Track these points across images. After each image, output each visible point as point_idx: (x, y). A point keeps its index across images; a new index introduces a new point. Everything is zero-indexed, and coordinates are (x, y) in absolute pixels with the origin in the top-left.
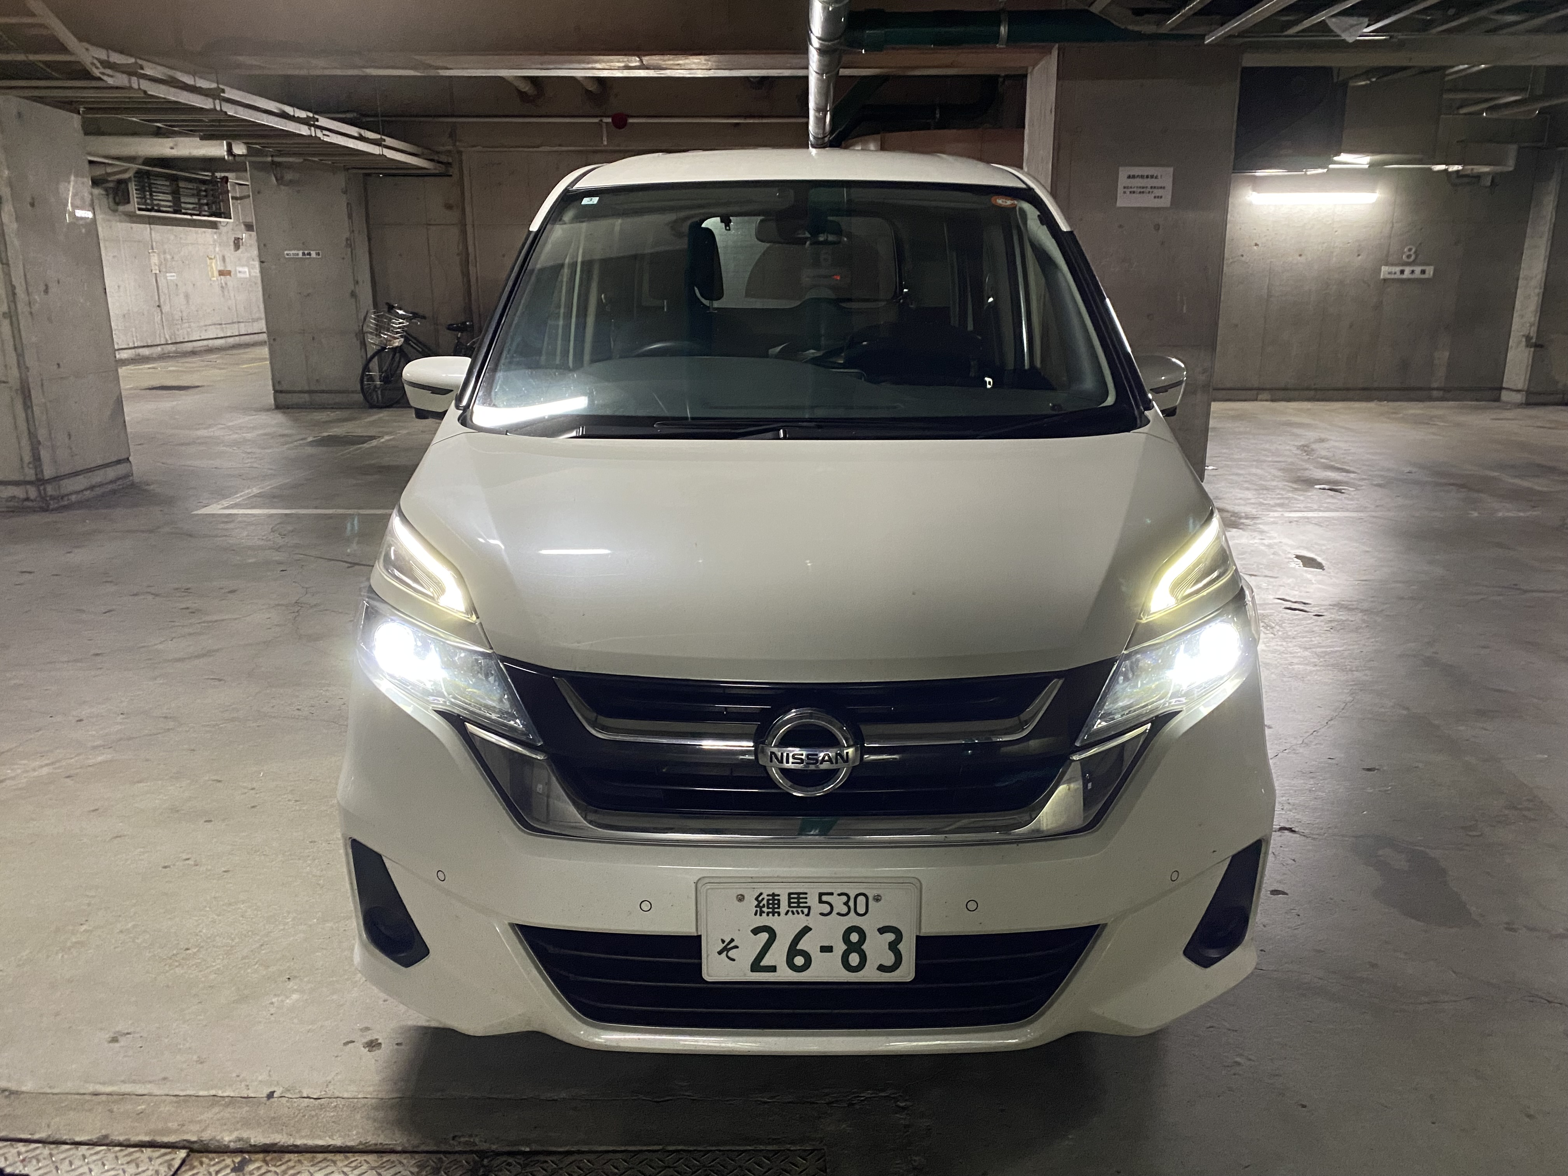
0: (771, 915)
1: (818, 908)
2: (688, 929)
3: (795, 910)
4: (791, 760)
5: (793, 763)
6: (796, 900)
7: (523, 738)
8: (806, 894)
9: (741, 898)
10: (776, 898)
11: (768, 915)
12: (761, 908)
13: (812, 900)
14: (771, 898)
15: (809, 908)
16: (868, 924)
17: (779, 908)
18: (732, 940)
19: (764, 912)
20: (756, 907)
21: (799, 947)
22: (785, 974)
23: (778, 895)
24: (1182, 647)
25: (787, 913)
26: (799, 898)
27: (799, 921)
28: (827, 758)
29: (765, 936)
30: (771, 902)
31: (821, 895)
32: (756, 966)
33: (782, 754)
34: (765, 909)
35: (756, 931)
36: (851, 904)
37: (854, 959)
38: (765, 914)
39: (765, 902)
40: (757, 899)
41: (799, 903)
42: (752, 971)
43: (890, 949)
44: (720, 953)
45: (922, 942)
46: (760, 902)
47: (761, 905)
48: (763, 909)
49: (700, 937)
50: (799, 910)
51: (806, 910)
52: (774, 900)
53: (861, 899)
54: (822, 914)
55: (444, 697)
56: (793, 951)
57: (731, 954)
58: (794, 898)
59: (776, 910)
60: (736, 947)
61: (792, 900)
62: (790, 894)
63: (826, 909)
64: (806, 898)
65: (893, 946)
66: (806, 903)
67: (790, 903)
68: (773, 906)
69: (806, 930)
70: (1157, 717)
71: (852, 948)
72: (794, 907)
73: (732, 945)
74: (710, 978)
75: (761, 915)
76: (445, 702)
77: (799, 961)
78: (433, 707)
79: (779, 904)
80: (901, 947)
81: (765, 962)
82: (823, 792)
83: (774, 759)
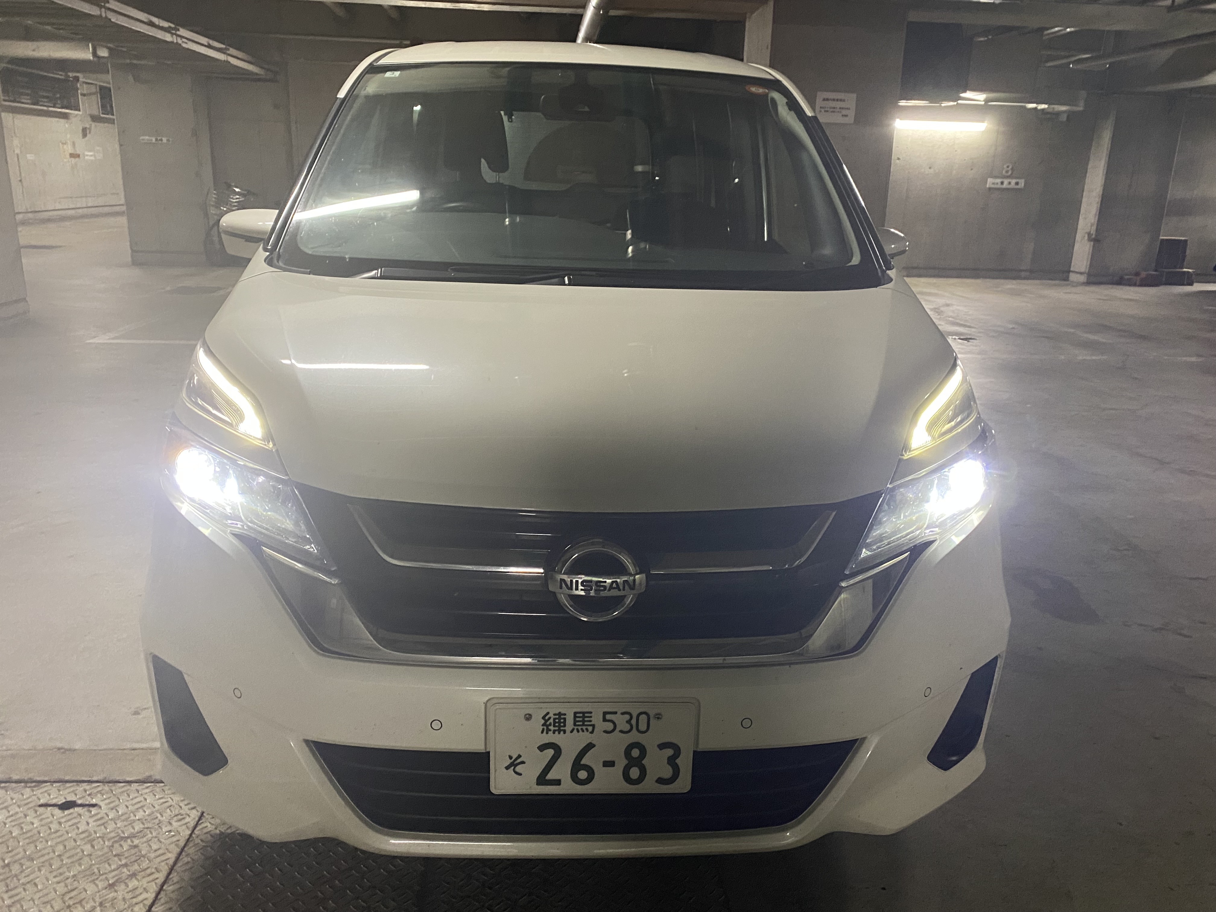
0: (557, 732)
1: (601, 726)
2: (477, 746)
3: (580, 728)
4: (580, 587)
5: (582, 590)
6: (581, 719)
7: (318, 563)
8: (591, 713)
9: (528, 717)
10: (562, 717)
11: (554, 733)
12: (547, 726)
13: (597, 719)
14: (557, 717)
15: (593, 726)
16: (650, 741)
17: (565, 726)
18: (519, 756)
19: (550, 730)
20: (543, 725)
21: (583, 762)
22: (568, 787)
23: (565, 714)
24: (936, 481)
25: (572, 732)
26: (584, 717)
27: (584, 738)
28: (614, 585)
29: (550, 752)
30: (557, 721)
31: (605, 713)
32: (542, 780)
33: (572, 581)
34: (552, 728)
35: (542, 748)
36: (634, 722)
37: (635, 773)
38: (551, 732)
39: (551, 721)
40: (543, 718)
41: (584, 721)
42: (538, 784)
43: (668, 763)
44: (507, 768)
45: (699, 756)
46: (546, 721)
47: (548, 723)
48: (550, 727)
49: (489, 753)
50: (584, 728)
51: (590, 728)
52: (560, 719)
53: (643, 718)
54: (605, 732)
55: (242, 521)
56: (577, 765)
57: (519, 769)
58: (579, 717)
59: (562, 728)
60: (523, 763)
61: (577, 719)
62: (575, 713)
63: (610, 726)
64: (591, 717)
65: (672, 761)
66: (591, 721)
67: (575, 721)
68: (560, 725)
69: (590, 746)
70: (915, 546)
71: (633, 762)
72: (579, 725)
73: (519, 761)
74: (498, 791)
75: (547, 733)
76: (243, 526)
77: (583, 775)
78: (231, 530)
79: (565, 722)
80: (677, 761)
81: (550, 776)
82: (609, 617)
83: (564, 585)
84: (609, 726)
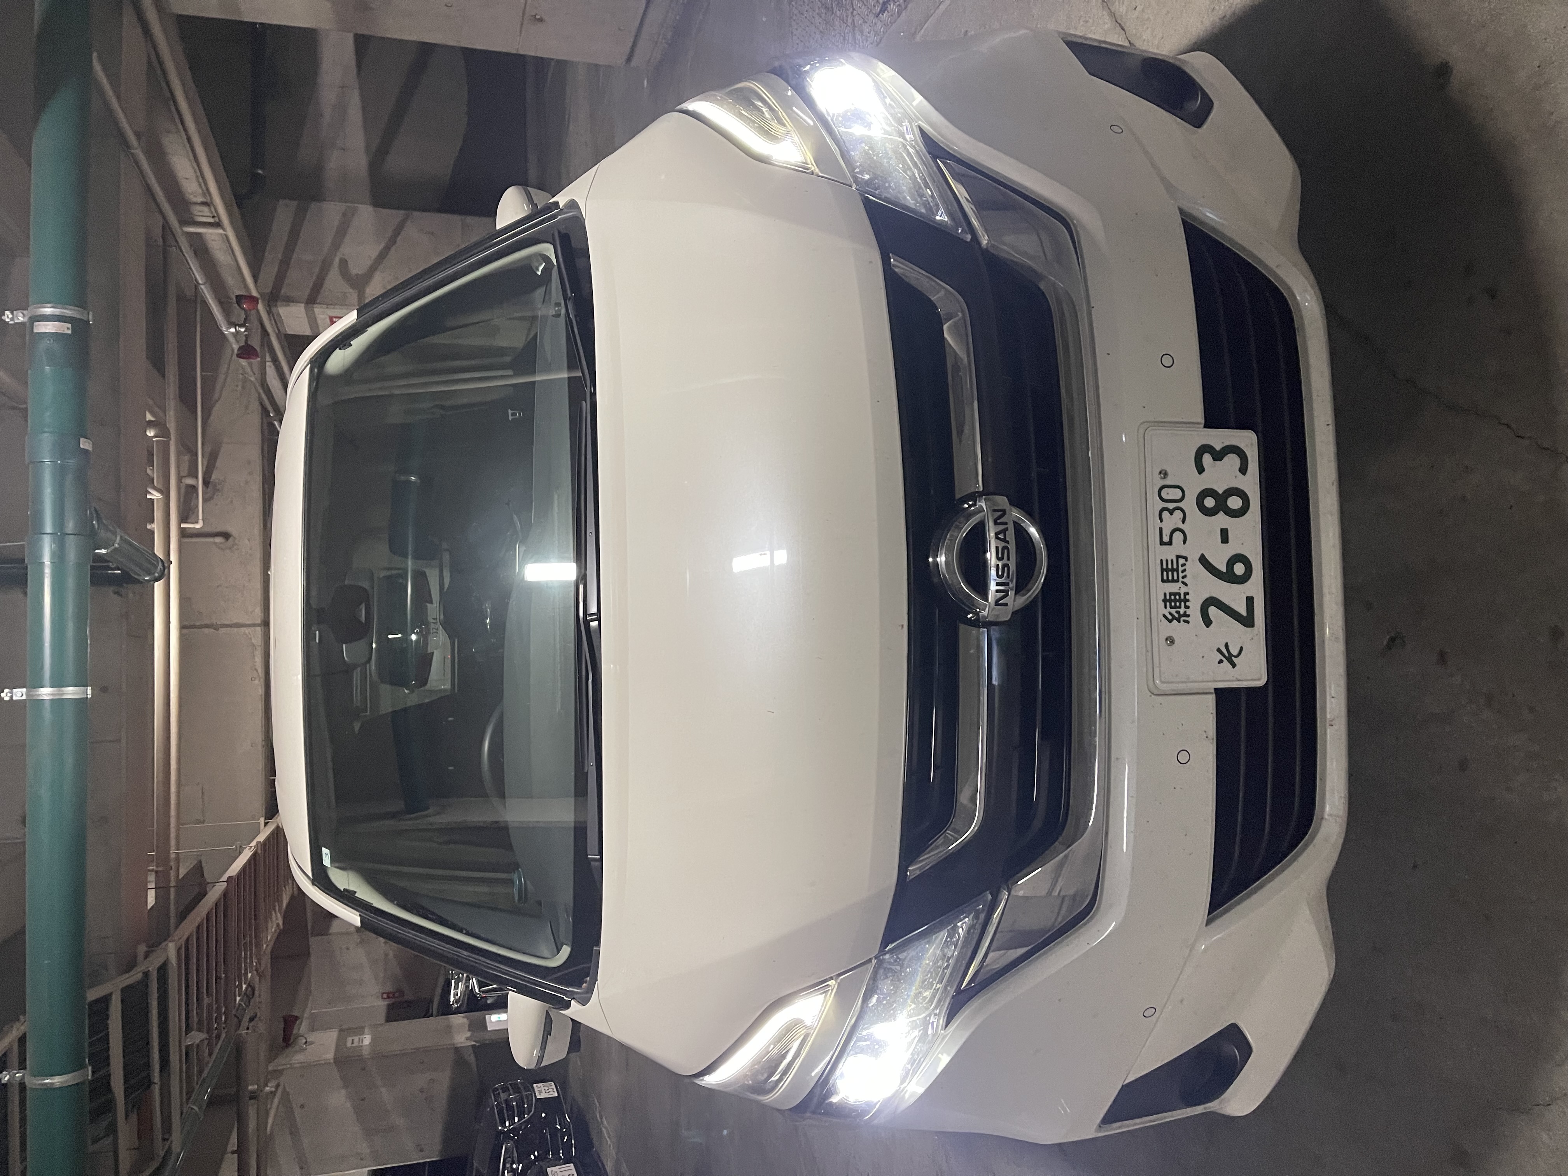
0: (1188, 604)
1: (1178, 547)
3: (1181, 575)
4: (1004, 580)
5: (1008, 578)
6: (1170, 573)
7: (982, 916)
8: (1162, 560)
9: (1171, 640)
10: (1168, 597)
11: (1188, 607)
12: (1180, 616)
13: (1169, 554)
14: (1168, 604)
15: (1178, 557)
16: (1194, 485)
17: (1179, 594)
18: (1219, 650)
19: (1185, 612)
20: (1179, 622)
21: (1223, 569)
22: (1256, 587)
23: (1165, 594)
25: (1186, 585)
26: (1167, 570)
27: (1194, 568)
28: (1001, 536)
29: (1213, 611)
30: (1173, 604)
31: (1162, 543)
32: (1247, 621)
33: (997, 591)
35: (1208, 622)
36: (1171, 506)
38: (1187, 610)
39: (1173, 611)
40: (1170, 621)
41: (1173, 570)
42: (1253, 626)
43: (1221, 459)
44: (1234, 665)
45: (1212, 421)
46: (1174, 618)
47: (1177, 615)
48: (1182, 613)
49: (1216, 689)
50: (1181, 569)
51: (1181, 561)
52: (1170, 601)
53: (1167, 494)
54: (1185, 542)
55: (929, 1015)
56: (1229, 577)
57: (1235, 653)
58: (1168, 575)
59: (1182, 597)
60: (1227, 646)
61: (1170, 578)
62: (1163, 581)
64: (1167, 561)
65: (1218, 456)
66: (1172, 561)
67: (1173, 581)
68: (1178, 601)
69: (1203, 560)
70: (928, 153)
71: (1221, 507)
72: (1178, 576)
73: (1224, 651)
74: (1263, 676)
75: (1188, 616)
76: (935, 1015)
77: (1239, 569)
78: (942, 1029)
79: (1175, 594)
80: (1218, 448)
81: (1243, 611)
82: (1041, 543)
83: (1003, 601)
84: (1178, 536)
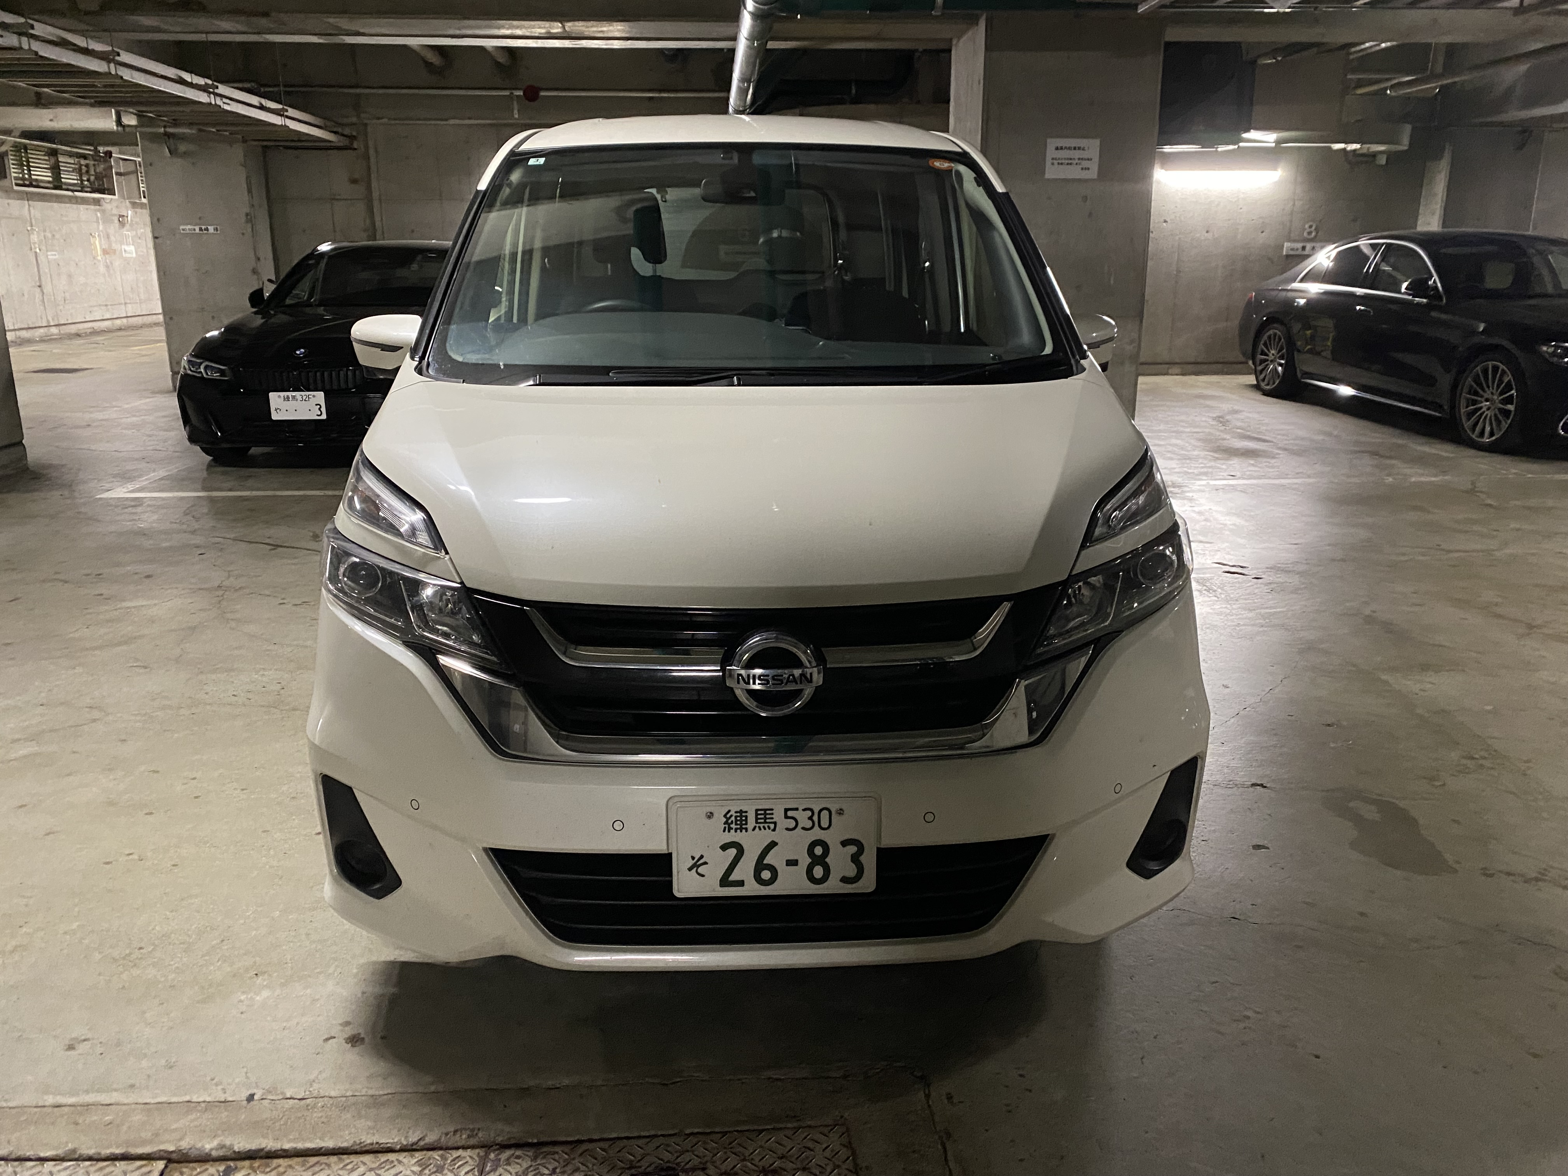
0: (739, 831)
1: (784, 823)
2: (660, 847)
3: (761, 825)
4: (757, 681)
5: (759, 684)
6: (763, 816)
7: (495, 667)
8: (772, 810)
9: (710, 815)
10: (743, 814)
11: (736, 831)
12: (729, 825)
13: (778, 815)
14: (738, 814)
15: (775, 823)
16: (833, 838)
18: (702, 857)
21: (765, 862)
22: (752, 888)
23: (746, 812)
25: (754, 829)
26: (765, 814)
27: (765, 837)
28: (791, 678)
29: (733, 852)
30: (739, 818)
31: (786, 810)
32: (725, 881)
33: (749, 676)
34: (733, 826)
35: (724, 848)
36: (815, 818)
38: (733, 831)
39: (733, 818)
40: (725, 816)
41: (765, 818)
42: (721, 886)
43: (852, 861)
44: (690, 869)
45: (883, 854)
46: (728, 819)
47: (730, 821)
48: (731, 826)
49: (670, 855)
50: (766, 825)
52: (741, 816)
53: (825, 814)
54: (787, 829)
56: (760, 866)
57: (701, 870)
58: (761, 815)
59: (744, 826)
60: (706, 863)
61: (759, 817)
62: (757, 810)
64: (772, 814)
66: (772, 818)
67: (757, 819)
68: (741, 822)
69: (773, 844)
70: (1099, 638)
71: (817, 860)
72: (760, 823)
73: (701, 861)
74: (680, 894)
75: (729, 831)
76: (416, 636)
77: (766, 875)
79: (746, 820)
80: (863, 858)
81: (733, 877)
82: (786, 711)
83: (741, 680)
84: (792, 824)
